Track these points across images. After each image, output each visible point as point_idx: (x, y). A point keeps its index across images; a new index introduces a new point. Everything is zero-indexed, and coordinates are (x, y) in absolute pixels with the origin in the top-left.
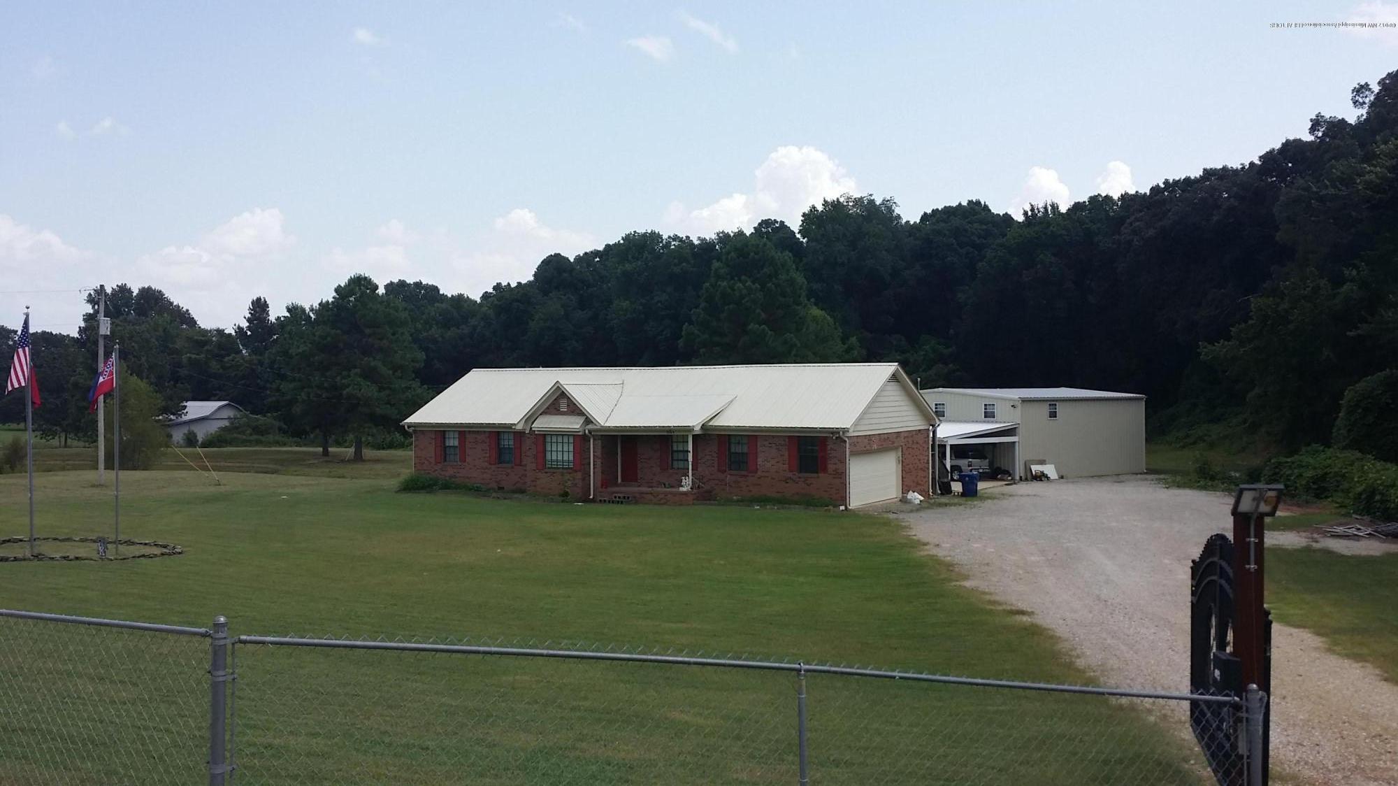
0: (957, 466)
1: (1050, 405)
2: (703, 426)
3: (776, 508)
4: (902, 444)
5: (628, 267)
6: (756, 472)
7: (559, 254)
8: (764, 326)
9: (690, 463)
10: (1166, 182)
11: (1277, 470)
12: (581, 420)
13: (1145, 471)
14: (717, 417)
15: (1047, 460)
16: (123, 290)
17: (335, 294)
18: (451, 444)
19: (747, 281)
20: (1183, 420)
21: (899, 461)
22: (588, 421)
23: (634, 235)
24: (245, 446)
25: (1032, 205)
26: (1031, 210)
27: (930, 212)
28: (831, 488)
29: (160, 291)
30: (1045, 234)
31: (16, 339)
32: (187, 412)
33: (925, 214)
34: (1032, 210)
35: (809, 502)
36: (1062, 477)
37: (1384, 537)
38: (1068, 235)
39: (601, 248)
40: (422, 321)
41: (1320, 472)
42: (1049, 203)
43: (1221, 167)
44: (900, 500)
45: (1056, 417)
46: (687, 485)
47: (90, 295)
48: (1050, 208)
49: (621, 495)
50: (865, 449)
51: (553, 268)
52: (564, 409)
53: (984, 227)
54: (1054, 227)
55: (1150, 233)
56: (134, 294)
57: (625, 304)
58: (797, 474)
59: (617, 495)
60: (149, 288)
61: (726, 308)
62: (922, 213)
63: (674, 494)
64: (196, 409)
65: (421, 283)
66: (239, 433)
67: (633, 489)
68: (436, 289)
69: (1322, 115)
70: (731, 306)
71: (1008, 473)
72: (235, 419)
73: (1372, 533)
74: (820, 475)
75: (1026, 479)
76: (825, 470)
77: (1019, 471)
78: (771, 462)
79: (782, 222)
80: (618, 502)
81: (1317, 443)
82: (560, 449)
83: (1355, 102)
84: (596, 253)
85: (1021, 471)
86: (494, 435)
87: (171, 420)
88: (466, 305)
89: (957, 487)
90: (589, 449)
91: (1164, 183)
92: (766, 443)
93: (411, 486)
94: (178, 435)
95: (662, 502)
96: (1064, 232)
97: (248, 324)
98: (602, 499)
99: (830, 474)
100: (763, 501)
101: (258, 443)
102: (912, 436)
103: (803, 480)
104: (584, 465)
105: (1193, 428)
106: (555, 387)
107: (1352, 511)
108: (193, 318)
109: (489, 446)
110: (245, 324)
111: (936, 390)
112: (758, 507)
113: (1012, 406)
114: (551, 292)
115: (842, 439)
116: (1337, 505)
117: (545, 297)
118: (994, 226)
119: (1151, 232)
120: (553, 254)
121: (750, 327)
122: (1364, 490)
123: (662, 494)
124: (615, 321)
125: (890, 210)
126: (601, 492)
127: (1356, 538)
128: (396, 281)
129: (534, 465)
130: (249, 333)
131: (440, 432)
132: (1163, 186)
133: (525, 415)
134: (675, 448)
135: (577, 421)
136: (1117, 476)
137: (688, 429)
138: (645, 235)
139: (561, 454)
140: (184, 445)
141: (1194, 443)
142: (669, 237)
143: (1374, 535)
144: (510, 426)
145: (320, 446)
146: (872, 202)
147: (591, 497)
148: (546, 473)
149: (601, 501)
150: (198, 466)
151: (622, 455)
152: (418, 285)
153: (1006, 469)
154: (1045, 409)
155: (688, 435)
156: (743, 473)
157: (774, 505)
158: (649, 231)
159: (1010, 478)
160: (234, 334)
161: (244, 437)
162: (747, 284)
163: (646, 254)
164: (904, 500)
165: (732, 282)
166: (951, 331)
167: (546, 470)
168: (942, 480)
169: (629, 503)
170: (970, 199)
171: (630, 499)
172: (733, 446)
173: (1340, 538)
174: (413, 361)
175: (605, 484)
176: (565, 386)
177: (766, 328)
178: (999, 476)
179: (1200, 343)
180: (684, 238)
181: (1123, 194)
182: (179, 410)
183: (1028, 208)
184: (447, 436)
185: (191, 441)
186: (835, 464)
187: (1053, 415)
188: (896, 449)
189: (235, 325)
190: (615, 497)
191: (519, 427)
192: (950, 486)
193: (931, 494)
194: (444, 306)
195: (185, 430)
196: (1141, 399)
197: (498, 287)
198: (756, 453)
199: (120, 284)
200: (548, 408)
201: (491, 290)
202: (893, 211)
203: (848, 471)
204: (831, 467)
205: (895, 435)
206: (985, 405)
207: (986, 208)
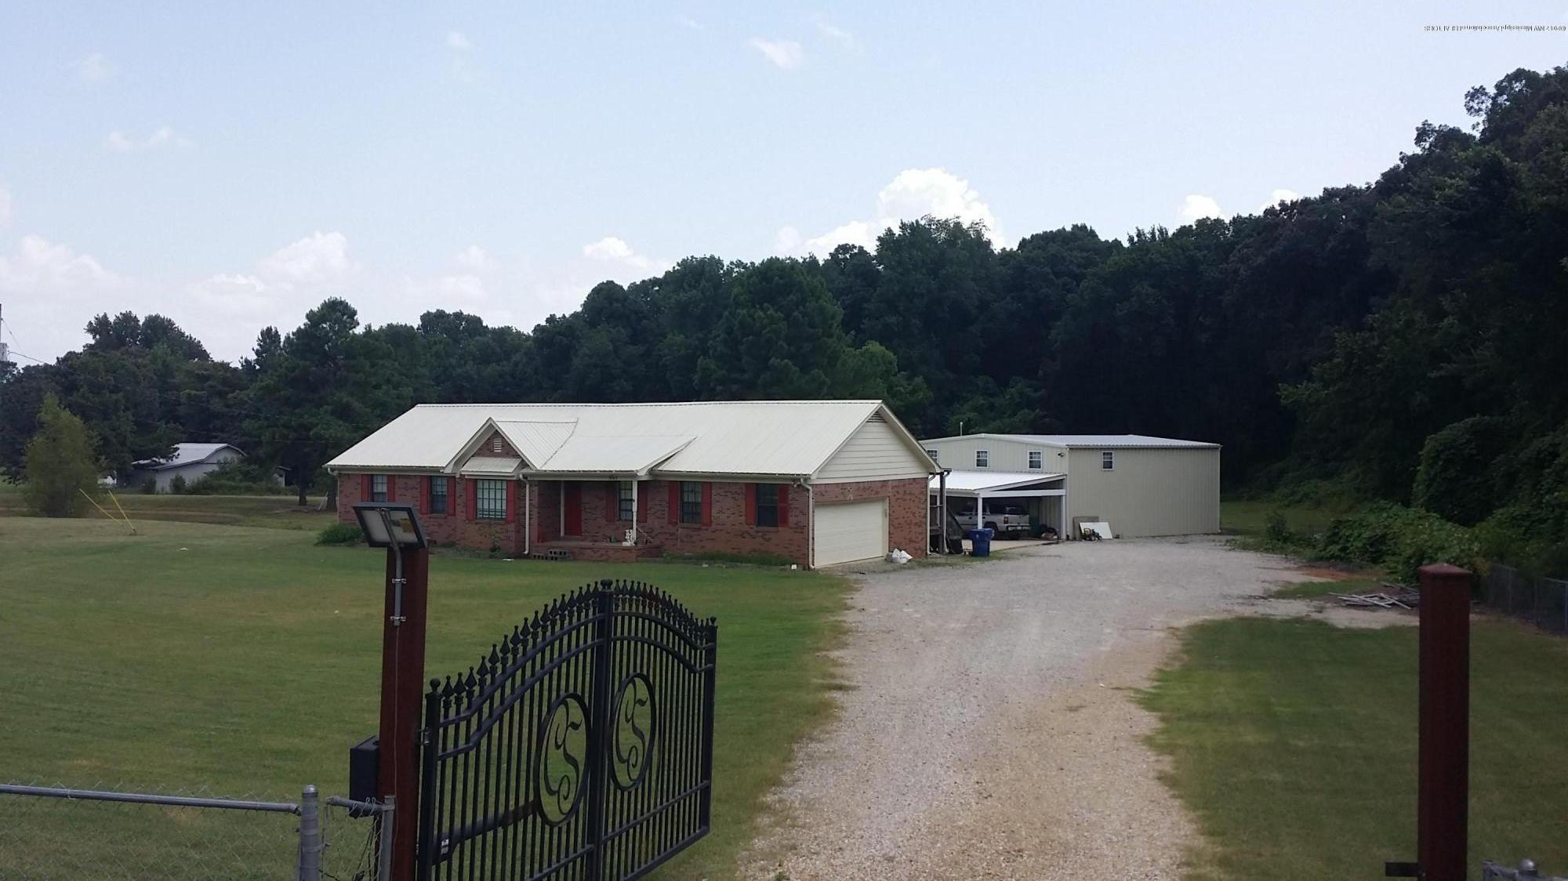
0: (993, 523)
1: (1104, 454)
2: (651, 471)
3: (724, 566)
4: (890, 494)
5: (683, 296)
6: (711, 525)
7: (612, 282)
8: (786, 361)
9: (635, 514)
10: (1282, 204)
11: (1337, 530)
12: (515, 463)
13: (1219, 531)
14: (669, 461)
15: (1100, 516)
16: (127, 319)
17: (306, 321)
18: (380, 490)
19: (769, 309)
20: (1290, 475)
21: (886, 513)
22: (524, 464)
23: (691, 260)
24: (233, 494)
25: (1138, 230)
26: (1137, 236)
27: (1029, 237)
28: (792, 544)
29: (170, 320)
30: (1143, 262)
31: (15, 373)
32: (179, 455)
33: (1024, 240)
34: (1139, 235)
35: (764, 560)
36: (1117, 537)
37: (1409, 608)
38: (1168, 264)
39: (660, 275)
40: (456, 356)
41: (1379, 532)
42: (1157, 227)
43: (1345, 186)
44: (886, 560)
45: (1111, 468)
46: (631, 537)
47: (90, 323)
48: (1157, 233)
49: (558, 550)
50: (837, 499)
51: (605, 298)
52: (498, 450)
53: (1085, 254)
54: (1152, 254)
55: (1259, 262)
56: (141, 323)
57: (680, 338)
58: (754, 527)
59: (553, 550)
60: (157, 317)
61: (745, 339)
62: (1021, 239)
63: (616, 550)
64: (189, 452)
65: (462, 313)
66: (228, 480)
67: (573, 543)
68: (479, 320)
69: (1429, 123)
70: (751, 337)
71: (1053, 531)
72: (225, 463)
73: (1397, 602)
74: (780, 529)
75: (1074, 539)
76: (784, 522)
77: (1066, 529)
78: (727, 513)
79: (861, 248)
80: (552, 558)
81: (1386, 500)
82: (492, 496)
83: (1469, 109)
84: (655, 282)
85: (1068, 530)
86: (427, 478)
87: (160, 464)
88: (509, 339)
89: (967, 545)
90: (525, 496)
91: (1280, 205)
92: (722, 492)
93: (332, 539)
94: (164, 482)
95: (603, 558)
96: (1164, 260)
97: (255, 357)
98: (537, 554)
99: (792, 528)
100: (712, 558)
101: (249, 490)
102: (904, 485)
103: (760, 534)
104: (518, 515)
105: (1302, 484)
106: (487, 425)
107: (1400, 578)
108: (205, 351)
109: (420, 492)
110: (253, 357)
111: (978, 435)
112: (706, 566)
113: (1059, 455)
114: (599, 325)
115: (803, 487)
116: (1388, 571)
117: (594, 330)
118: (1096, 254)
119: (1261, 260)
120: (605, 282)
121: (771, 361)
122: (1414, 552)
123: (604, 549)
124: (668, 358)
125: (979, 234)
126: (538, 546)
127: (1374, 607)
128: (433, 311)
129: (464, 514)
130: (258, 367)
131: (367, 476)
132: (1278, 208)
133: (454, 458)
134: (623, 497)
135: (511, 464)
136: (1183, 537)
137: (632, 474)
138: (703, 260)
139: (493, 502)
140: (171, 492)
141: (1299, 501)
142: (732, 263)
143: (1398, 605)
144: (436, 469)
145: (297, 495)
146: (958, 225)
147: (526, 552)
148: (476, 523)
149: (535, 556)
150: (112, 514)
151: (565, 505)
152: (459, 316)
153: (1052, 527)
154: (1099, 459)
155: (632, 482)
156: (697, 526)
157: (724, 564)
158: (708, 257)
159: (1055, 537)
160: (240, 368)
161: (233, 484)
162: (769, 313)
163: (703, 282)
164: (889, 560)
165: (752, 310)
166: (1040, 372)
167: (477, 521)
168: (951, 537)
169: (563, 559)
170: (1075, 224)
171: (567, 555)
172: (685, 494)
173: (1355, 609)
174: (398, 398)
175: (542, 538)
176: (498, 424)
177: (790, 363)
178: (1043, 535)
179: (1280, 385)
180: (749, 264)
181: (1236, 216)
182: (169, 453)
183: (1134, 234)
184: (375, 481)
185: (178, 486)
186: (797, 516)
187: (1108, 465)
188: (883, 499)
189: (242, 358)
190: (551, 552)
191: (448, 471)
192: (961, 544)
193: (929, 553)
194: (485, 339)
195: (172, 475)
196: (1216, 448)
197: (551, 319)
198: (711, 503)
199: (124, 312)
200: (480, 449)
201: (544, 323)
202: (983, 235)
203: (811, 524)
204: (792, 520)
205: (880, 485)
206: (1031, 453)
207: (1092, 234)
